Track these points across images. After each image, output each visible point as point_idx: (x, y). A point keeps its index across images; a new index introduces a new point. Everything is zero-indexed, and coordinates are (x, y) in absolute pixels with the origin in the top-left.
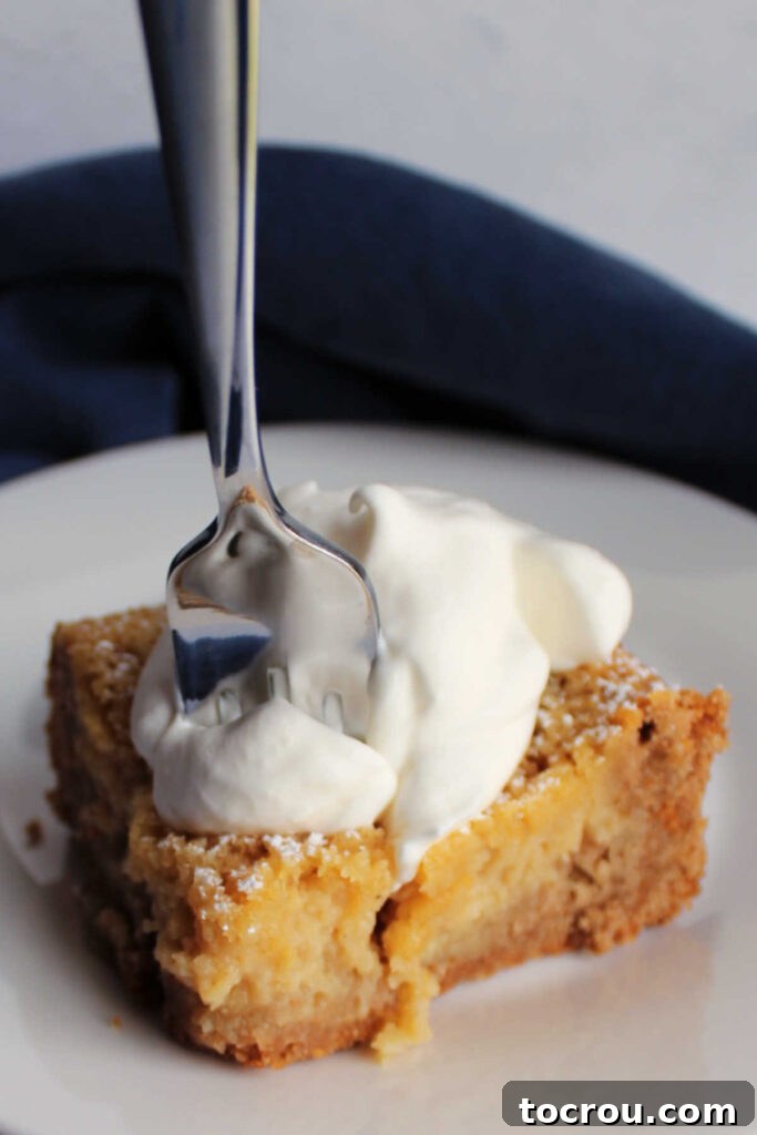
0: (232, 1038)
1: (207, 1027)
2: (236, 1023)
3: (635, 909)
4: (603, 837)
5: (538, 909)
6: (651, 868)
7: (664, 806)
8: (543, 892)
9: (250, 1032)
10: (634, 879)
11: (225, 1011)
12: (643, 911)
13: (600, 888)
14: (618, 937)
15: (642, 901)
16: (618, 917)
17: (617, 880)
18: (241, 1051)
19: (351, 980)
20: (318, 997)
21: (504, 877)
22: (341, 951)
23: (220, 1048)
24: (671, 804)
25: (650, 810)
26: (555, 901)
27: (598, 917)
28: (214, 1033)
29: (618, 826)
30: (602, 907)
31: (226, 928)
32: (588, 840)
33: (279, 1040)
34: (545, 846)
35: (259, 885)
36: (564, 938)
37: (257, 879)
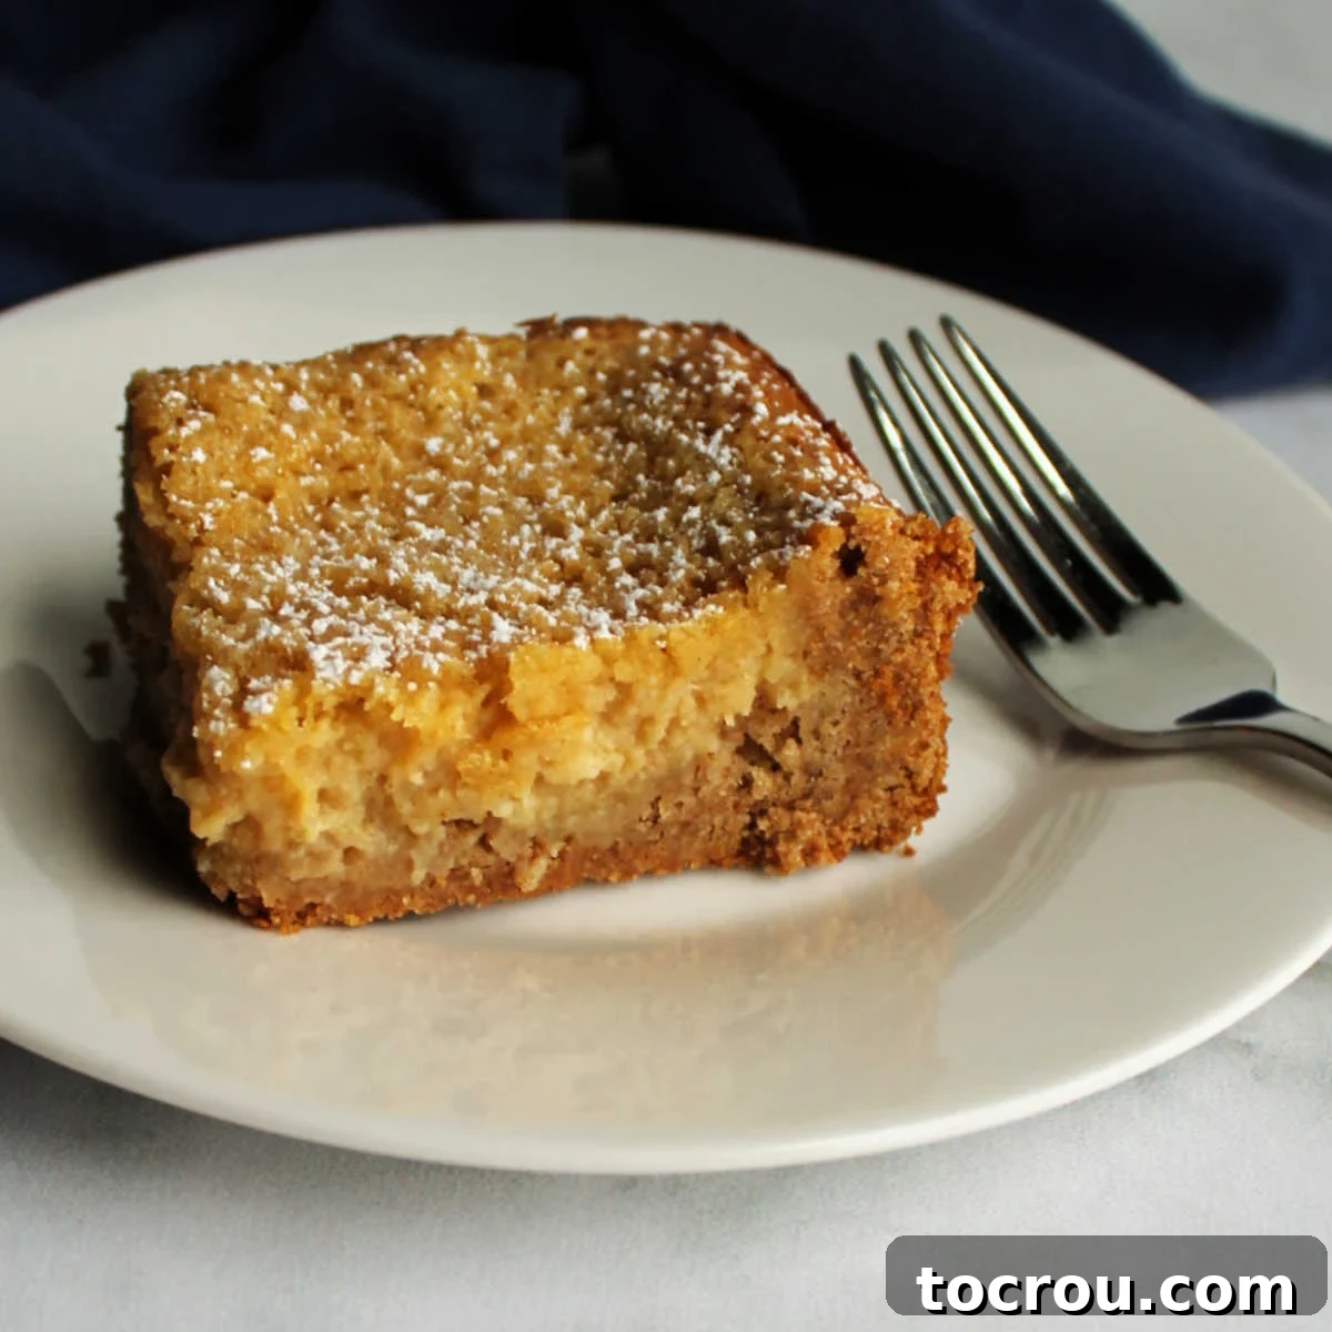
0: (233, 885)
1: (203, 867)
2: (238, 868)
3: (839, 820)
4: (785, 700)
5: (696, 790)
6: (861, 760)
7: (878, 674)
8: (700, 765)
9: (254, 882)
10: (838, 774)
11: (225, 849)
12: (851, 820)
13: (787, 777)
14: (811, 854)
15: (850, 808)
16: (812, 826)
17: (812, 772)
18: (244, 901)
19: (402, 837)
20: (350, 854)
21: (641, 735)
22: (389, 801)
23: (219, 892)
24: (889, 671)
25: (858, 675)
26: (719, 781)
27: (783, 819)
28: (213, 875)
29: (808, 691)
30: (790, 807)
31: (218, 754)
32: (764, 702)
33: (295, 896)
34: (701, 700)
35: (268, 709)
36: (735, 843)
37: (269, 701)
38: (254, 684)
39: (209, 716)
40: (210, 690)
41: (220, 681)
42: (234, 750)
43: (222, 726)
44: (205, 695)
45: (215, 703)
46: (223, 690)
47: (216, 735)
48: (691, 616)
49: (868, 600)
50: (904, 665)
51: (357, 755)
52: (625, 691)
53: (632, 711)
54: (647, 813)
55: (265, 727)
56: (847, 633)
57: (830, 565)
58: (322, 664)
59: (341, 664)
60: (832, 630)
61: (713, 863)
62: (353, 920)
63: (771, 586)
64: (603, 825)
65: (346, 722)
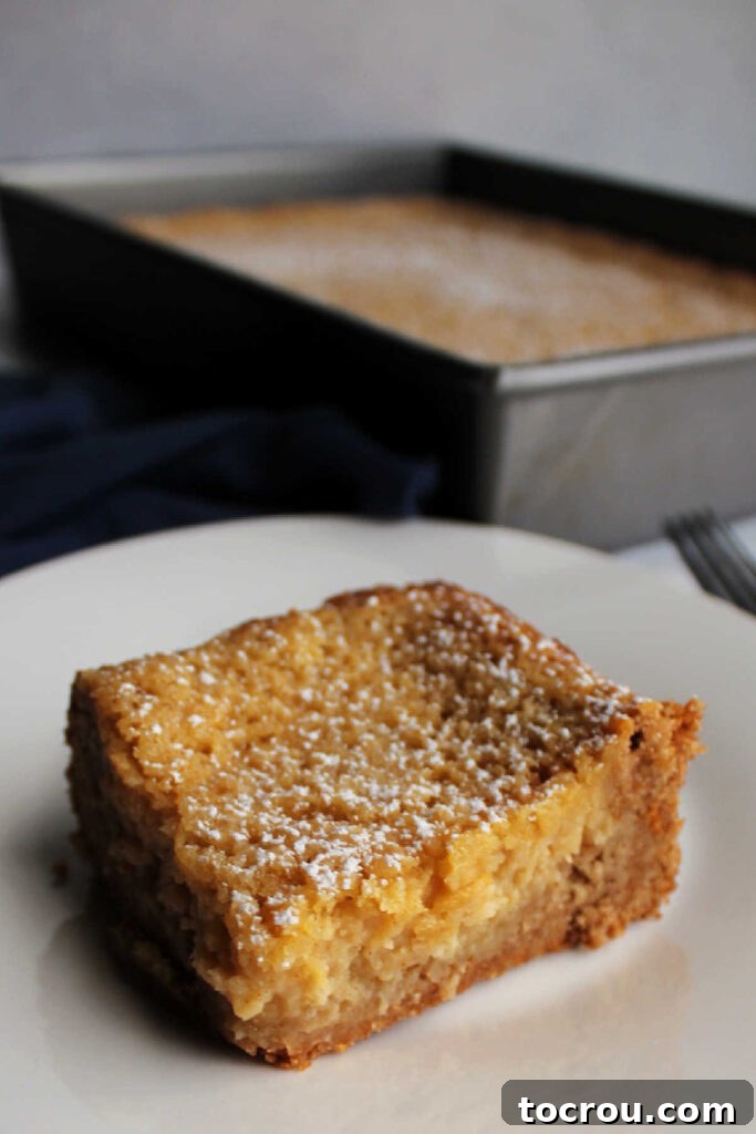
0: (263, 1044)
1: (239, 1036)
2: (267, 1032)
3: (624, 906)
4: (600, 839)
5: (544, 908)
6: (637, 866)
7: (649, 809)
8: (548, 892)
9: (280, 1039)
10: (623, 878)
11: (256, 1021)
12: (630, 906)
13: (594, 886)
14: (611, 932)
15: (630, 898)
16: (610, 913)
17: (610, 879)
18: (271, 1054)
19: (373, 985)
20: (344, 1004)
21: (516, 880)
22: (365, 963)
23: (251, 1051)
24: (656, 806)
25: (638, 813)
26: (558, 900)
27: (592, 913)
28: (246, 1040)
29: (611, 830)
30: (596, 905)
31: (261, 960)
32: (587, 844)
33: (306, 1044)
34: (551, 848)
35: (295, 921)
36: (562, 935)
37: (293, 914)
38: (271, 901)
39: (247, 933)
40: (239, 910)
41: (245, 903)
42: (272, 954)
43: (260, 938)
44: (238, 916)
45: (249, 921)
46: (251, 910)
47: (258, 946)
48: (546, 795)
49: (646, 761)
50: (664, 802)
51: (349, 937)
52: (509, 854)
53: (514, 866)
54: (515, 930)
55: (294, 934)
56: (635, 786)
57: (627, 743)
58: (319, 878)
59: (333, 876)
60: (628, 787)
61: (549, 950)
62: (342, 1047)
63: (592, 765)
64: (491, 944)
65: (340, 916)
